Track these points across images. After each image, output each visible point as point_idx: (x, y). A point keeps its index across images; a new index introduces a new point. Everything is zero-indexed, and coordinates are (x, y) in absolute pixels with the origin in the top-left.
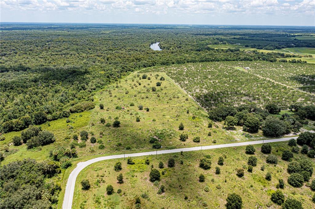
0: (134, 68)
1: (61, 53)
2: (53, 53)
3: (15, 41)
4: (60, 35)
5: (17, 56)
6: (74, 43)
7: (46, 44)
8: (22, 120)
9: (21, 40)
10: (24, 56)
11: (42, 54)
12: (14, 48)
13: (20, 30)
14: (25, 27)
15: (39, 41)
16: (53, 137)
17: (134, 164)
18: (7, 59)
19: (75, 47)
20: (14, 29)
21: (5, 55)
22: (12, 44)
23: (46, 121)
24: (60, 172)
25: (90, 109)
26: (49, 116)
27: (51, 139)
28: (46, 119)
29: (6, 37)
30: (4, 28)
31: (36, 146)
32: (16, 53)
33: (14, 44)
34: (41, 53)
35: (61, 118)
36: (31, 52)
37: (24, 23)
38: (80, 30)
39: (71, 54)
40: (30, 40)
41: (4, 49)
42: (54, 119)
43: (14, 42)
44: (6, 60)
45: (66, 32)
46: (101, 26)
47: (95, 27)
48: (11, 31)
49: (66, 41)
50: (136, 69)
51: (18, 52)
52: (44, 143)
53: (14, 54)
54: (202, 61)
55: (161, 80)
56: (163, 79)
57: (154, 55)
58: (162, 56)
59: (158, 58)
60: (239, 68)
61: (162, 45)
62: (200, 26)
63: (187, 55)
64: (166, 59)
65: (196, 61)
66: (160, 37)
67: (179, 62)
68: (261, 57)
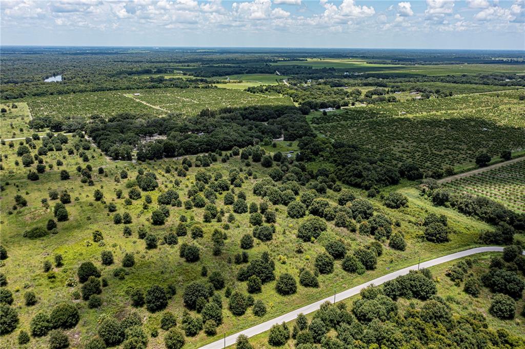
54: (94, 91)
55: (12, 108)
56: (15, 107)
57: (34, 86)
58: (46, 87)
59: (35, 89)
60: (127, 95)
61: (65, 75)
62: (170, 50)
63: (82, 86)
64: (45, 90)
65: (86, 91)
66: (74, 67)
67: (60, 93)
68: (174, 84)
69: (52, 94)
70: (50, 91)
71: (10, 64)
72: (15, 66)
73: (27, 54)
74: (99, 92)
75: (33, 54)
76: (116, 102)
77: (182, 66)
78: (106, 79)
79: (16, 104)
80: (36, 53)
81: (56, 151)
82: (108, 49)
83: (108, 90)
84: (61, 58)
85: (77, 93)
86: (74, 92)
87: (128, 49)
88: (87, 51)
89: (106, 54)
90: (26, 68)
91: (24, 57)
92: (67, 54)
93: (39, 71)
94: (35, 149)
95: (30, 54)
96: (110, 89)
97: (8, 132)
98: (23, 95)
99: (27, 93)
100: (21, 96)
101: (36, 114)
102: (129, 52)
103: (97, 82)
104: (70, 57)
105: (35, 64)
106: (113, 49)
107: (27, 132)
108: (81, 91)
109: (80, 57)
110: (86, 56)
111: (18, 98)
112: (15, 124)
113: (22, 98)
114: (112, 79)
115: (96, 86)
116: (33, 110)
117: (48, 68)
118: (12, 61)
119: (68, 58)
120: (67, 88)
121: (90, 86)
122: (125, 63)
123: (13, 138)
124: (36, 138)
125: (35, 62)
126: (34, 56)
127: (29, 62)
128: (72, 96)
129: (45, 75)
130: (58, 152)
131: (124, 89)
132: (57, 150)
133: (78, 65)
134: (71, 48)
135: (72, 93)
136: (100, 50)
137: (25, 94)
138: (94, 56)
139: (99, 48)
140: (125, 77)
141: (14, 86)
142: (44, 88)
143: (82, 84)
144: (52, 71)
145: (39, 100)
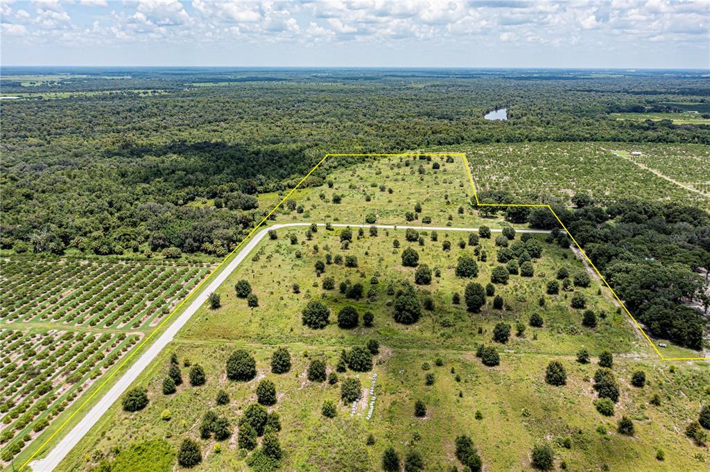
0: (418, 145)
1: (312, 120)
2: (299, 120)
3: (246, 99)
4: (324, 91)
5: (243, 122)
6: (343, 104)
7: (294, 106)
8: (227, 186)
9: (255, 98)
10: (254, 123)
11: (281, 121)
12: (240, 111)
13: (259, 82)
14: (269, 76)
15: (284, 100)
16: (256, 202)
17: (333, 230)
18: (228, 126)
19: (340, 111)
20: (249, 80)
21: (226, 120)
22: (241, 104)
23: (255, 193)
24: (253, 227)
25: (314, 186)
26: (260, 188)
27: (253, 204)
28: (256, 190)
29: (233, 94)
30: (233, 78)
31: (236, 209)
32: (242, 118)
33: (242, 104)
34: (280, 119)
35: (273, 192)
36: (265, 118)
37: (270, 67)
38: (367, 82)
39: (328, 123)
40: (269, 99)
41: (225, 112)
42: (266, 191)
43: (243, 102)
44: (225, 127)
45: (340, 85)
46: (417, 74)
47: (401, 76)
48: (243, 83)
49: (330, 101)
50: (421, 146)
51: (245, 117)
52: (245, 207)
53: (240, 119)
54: (560, 140)
55: (447, 162)
56: (450, 160)
57: (474, 126)
58: (489, 129)
59: (476, 131)
60: (618, 153)
61: (512, 110)
62: (654, 73)
63: (540, 129)
64: (490, 134)
65: (547, 139)
66: (522, 97)
67: (510, 140)
68: (698, 137)
69: (498, 141)
70: (496, 137)
71: (444, 91)
72: (450, 94)
73: (463, 78)
74: (570, 143)
75: (469, 78)
76: (604, 167)
77: (691, 101)
78: (573, 120)
79: (452, 154)
80: (473, 77)
81: (522, 275)
82: (562, 72)
83: (581, 141)
84: (503, 84)
85: (534, 142)
86: (530, 140)
87: (590, 72)
88: (535, 75)
89: (560, 78)
90: (462, 98)
91: (459, 81)
92: (509, 78)
93: (478, 102)
94: (485, 261)
95: (466, 78)
96: (585, 139)
97: (442, 211)
98: (461, 140)
99: (465, 137)
100: (458, 141)
101: (480, 178)
102: (594, 76)
103: (561, 124)
104: (514, 82)
105: (472, 91)
106: (568, 72)
107: (468, 215)
108: (540, 140)
109: (527, 82)
110: (534, 82)
111: (453, 143)
112: (452, 195)
113: (459, 144)
114: (583, 120)
115: (562, 133)
116: (474, 169)
117: (489, 98)
118: (446, 88)
119: (512, 84)
120: (519, 131)
121: (553, 131)
122: (593, 93)
123: (449, 225)
124: (485, 234)
125: (472, 88)
126: (471, 80)
127: (464, 88)
128: (527, 147)
129: (485, 109)
130: (523, 278)
131: (608, 141)
132: (524, 274)
133: (526, 94)
134: (513, 71)
135: (526, 141)
136: (551, 73)
137: (463, 139)
138: (544, 82)
139: (550, 71)
140: (604, 118)
141: (449, 124)
142: (487, 129)
143: (539, 126)
144: (494, 103)
145: (483, 150)
